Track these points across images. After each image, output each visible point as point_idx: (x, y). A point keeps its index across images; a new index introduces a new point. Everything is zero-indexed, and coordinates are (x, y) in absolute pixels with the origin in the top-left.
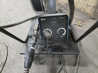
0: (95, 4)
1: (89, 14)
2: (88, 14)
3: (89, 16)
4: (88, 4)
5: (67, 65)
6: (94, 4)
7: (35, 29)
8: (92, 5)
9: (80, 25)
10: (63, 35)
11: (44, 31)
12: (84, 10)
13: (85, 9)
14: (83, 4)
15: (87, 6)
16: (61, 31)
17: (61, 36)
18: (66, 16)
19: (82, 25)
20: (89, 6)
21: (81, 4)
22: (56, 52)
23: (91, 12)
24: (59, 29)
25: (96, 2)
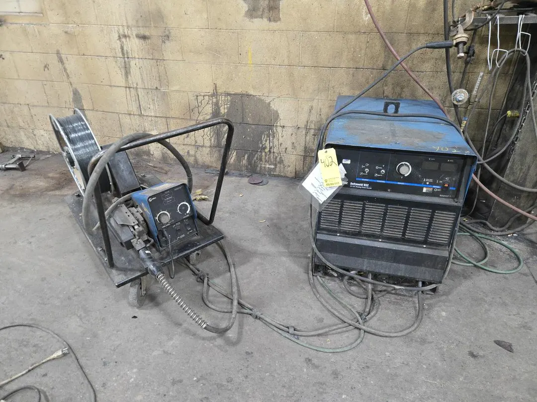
0: (213, 140)
1: (210, 164)
2: (208, 167)
3: (212, 169)
4: (196, 142)
5: (216, 277)
6: (211, 140)
7: (133, 224)
8: (207, 143)
9: (203, 197)
10: (188, 212)
11: (158, 216)
12: (193, 158)
13: (195, 156)
14: (184, 145)
15: (197, 147)
16: (183, 208)
17: (185, 216)
18: (184, 184)
19: (206, 197)
20: (202, 146)
21: (180, 144)
22: (186, 250)
23: (213, 159)
24: (179, 205)
25: (212, 135)
